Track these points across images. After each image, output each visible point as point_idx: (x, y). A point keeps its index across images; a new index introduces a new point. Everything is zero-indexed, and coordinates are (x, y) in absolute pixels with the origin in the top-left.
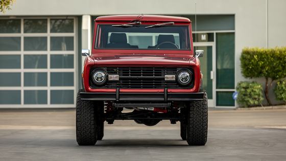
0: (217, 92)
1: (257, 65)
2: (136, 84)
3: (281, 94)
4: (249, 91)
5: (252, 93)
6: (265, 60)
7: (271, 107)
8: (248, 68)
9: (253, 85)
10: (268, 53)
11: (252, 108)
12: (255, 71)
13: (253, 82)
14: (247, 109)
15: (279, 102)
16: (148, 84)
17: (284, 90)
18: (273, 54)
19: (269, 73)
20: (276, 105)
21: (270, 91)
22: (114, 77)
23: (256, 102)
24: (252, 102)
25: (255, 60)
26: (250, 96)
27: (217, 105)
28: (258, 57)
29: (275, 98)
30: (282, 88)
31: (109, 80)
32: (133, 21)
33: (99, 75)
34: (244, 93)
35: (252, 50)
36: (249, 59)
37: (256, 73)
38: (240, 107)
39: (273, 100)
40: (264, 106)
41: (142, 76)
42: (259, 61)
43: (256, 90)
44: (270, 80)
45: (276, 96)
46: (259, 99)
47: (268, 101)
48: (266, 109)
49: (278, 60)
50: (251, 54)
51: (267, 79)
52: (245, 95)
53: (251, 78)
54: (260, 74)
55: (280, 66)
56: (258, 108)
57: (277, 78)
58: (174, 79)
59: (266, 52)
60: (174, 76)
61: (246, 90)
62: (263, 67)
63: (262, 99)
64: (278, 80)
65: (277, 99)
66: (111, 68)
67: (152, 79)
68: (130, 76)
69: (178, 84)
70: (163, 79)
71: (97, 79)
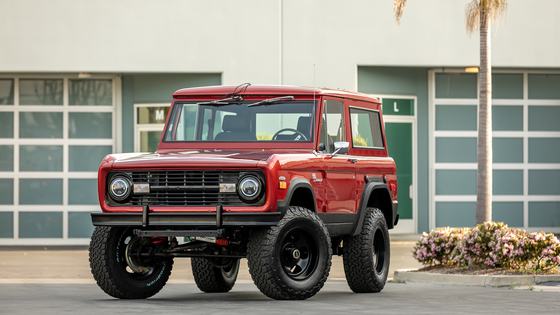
2: (176, 198)
16: (195, 198)
22: (141, 188)
31: (135, 192)
33: (118, 185)
41: (185, 187)
60: (234, 185)
66: (137, 173)
67: (201, 191)
68: (166, 186)
69: (241, 198)
70: (217, 190)
71: (116, 191)
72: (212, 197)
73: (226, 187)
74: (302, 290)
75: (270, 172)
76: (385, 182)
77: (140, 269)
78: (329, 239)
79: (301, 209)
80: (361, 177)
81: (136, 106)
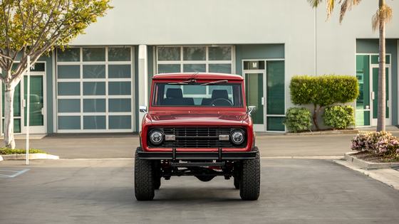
0: (268, 117)
1: (306, 92)
2: (191, 144)
3: (329, 120)
4: (298, 117)
5: (301, 119)
6: (314, 87)
7: (319, 132)
8: (297, 96)
9: (302, 111)
10: (316, 81)
11: (301, 134)
12: (304, 98)
13: (302, 109)
14: (297, 134)
15: (327, 127)
16: (203, 143)
17: (332, 116)
18: (321, 82)
19: (317, 100)
20: (324, 130)
21: (318, 117)
22: (171, 137)
23: (305, 128)
24: (301, 128)
25: (304, 88)
26: (300, 122)
27: (268, 130)
28: (306, 85)
29: (323, 123)
30: (330, 114)
31: (166, 139)
32: (189, 79)
33: (156, 136)
34: (293, 119)
35: (301, 78)
36: (298, 87)
37: (305, 100)
38: (289, 132)
39: (321, 125)
40: (313, 131)
41: (197, 136)
42: (308, 89)
43: (305, 116)
44: (318, 106)
45: (325, 122)
46: (308, 125)
47: (317, 126)
48: (315, 134)
49: (326, 87)
50: (300, 81)
51: (315, 106)
52: (294, 121)
53: (301, 105)
54: (308, 101)
55: (328, 93)
56: (307, 133)
58: (228, 139)
59: (314, 80)
60: (228, 136)
61: (295, 116)
62: (311, 94)
63: (310, 124)
64: (326, 106)
65: (325, 124)
66: (167, 128)
67: (207, 139)
68: (186, 136)
69: (232, 144)
70: (217, 139)
71: (155, 139)
81: (243, 60)
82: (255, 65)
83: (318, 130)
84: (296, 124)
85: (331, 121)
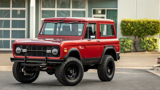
1: (130, 29)
2: (34, 54)
3: (143, 45)
4: (125, 43)
5: (127, 45)
6: (135, 26)
7: (137, 53)
8: (125, 31)
9: (127, 40)
10: (136, 22)
11: (127, 53)
12: (129, 32)
13: (127, 39)
14: (124, 53)
15: (142, 50)
16: (40, 54)
17: (145, 43)
18: (139, 23)
19: (136, 34)
20: (140, 52)
21: (137, 44)
23: (129, 50)
24: (126, 50)
25: (129, 26)
26: (126, 46)
28: (130, 25)
30: (144, 42)
33: (18, 49)
34: (122, 45)
35: (127, 20)
36: (125, 26)
37: (129, 34)
39: (138, 49)
40: (133, 52)
41: (37, 50)
42: (131, 26)
43: (129, 43)
44: (137, 37)
45: (141, 46)
46: (131, 48)
47: (136, 49)
48: (135, 54)
49: (142, 26)
50: (127, 22)
51: (135, 37)
52: (122, 46)
53: (127, 36)
54: (131, 34)
55: (143, 30)
56: (130, 53)
57: (141, 37)
58: (51, 52)
59: (135, 21)
60: (51, 51)
61: (123, 43)
62: (133, 30)
63: (132, 48)
64: (142, 37)
65: (141, 48)
66: (24, 46)
67: (41, 52)
68: (32, 50)
69: (53, 55)
70: (46, 52)
71: (17, 51)
72: (45, 54)
73: (48, 51)
74: (73, 83)
75: (61, 47)
76: (113, 47)
77: (28, 74)
78: (83, 67)
79: (73, 58)
80: (103, 46)
81: (93, 9)
82: (100, 12)
83: (137, 51)
84: (124, 48)
85: (144, 46)
